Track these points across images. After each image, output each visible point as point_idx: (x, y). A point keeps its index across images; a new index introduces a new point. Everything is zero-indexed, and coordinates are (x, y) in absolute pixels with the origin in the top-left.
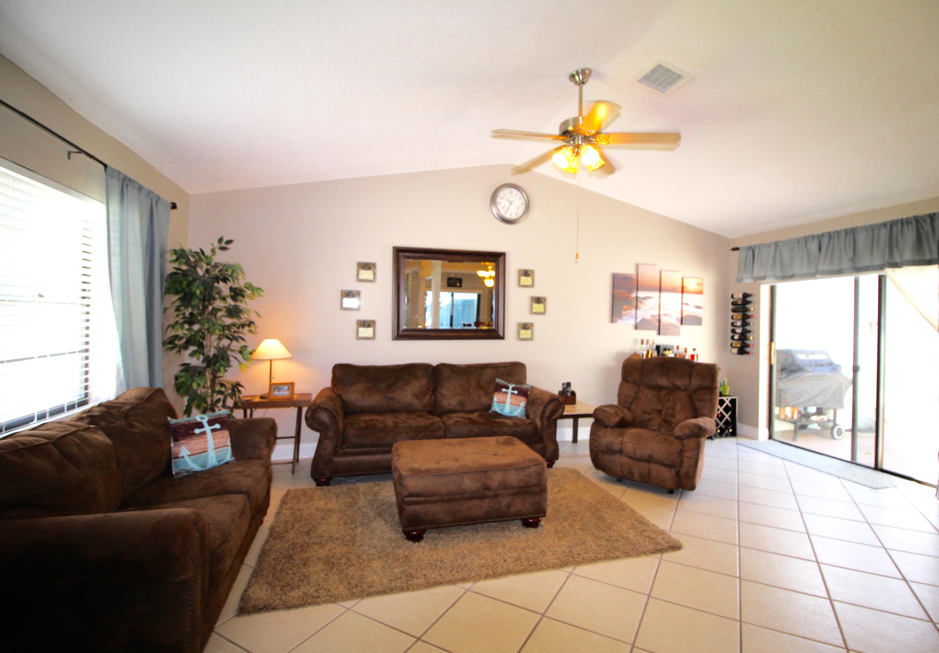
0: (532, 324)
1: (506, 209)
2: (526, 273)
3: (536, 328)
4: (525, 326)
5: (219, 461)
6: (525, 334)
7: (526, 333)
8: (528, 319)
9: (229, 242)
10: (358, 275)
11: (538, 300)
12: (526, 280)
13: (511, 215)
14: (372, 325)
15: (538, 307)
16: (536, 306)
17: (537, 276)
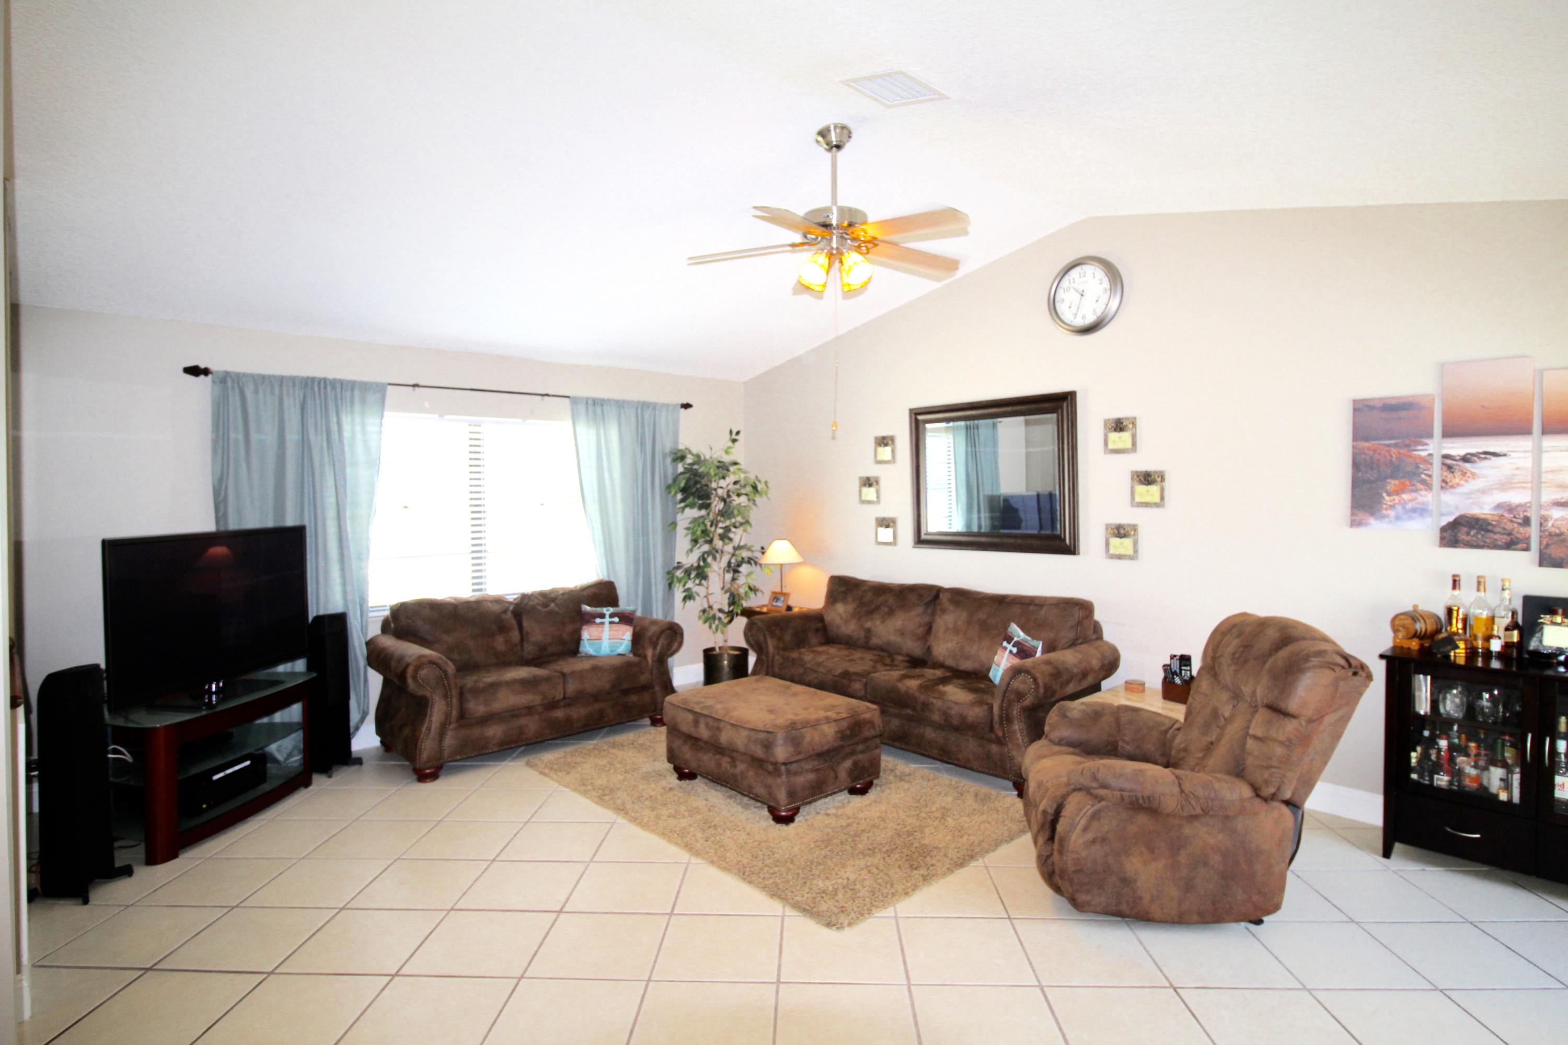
0: (1134, 528)
1: (1074, 309)
2: (1119, 426)
3: (1144, 535)
4: (1120, 531)
5: (611, 651)
6: (1122, 546)
7: (1121, 544)
8: (1126, 516)
9: (738, 433)
10: (875, 456)
11: (1147, 478)
12: (1121, 440)
13: (1084, 317)
14: (891, 524)
15: (1150, 493)
16: (1141, 489)
17: (1143, 429)
